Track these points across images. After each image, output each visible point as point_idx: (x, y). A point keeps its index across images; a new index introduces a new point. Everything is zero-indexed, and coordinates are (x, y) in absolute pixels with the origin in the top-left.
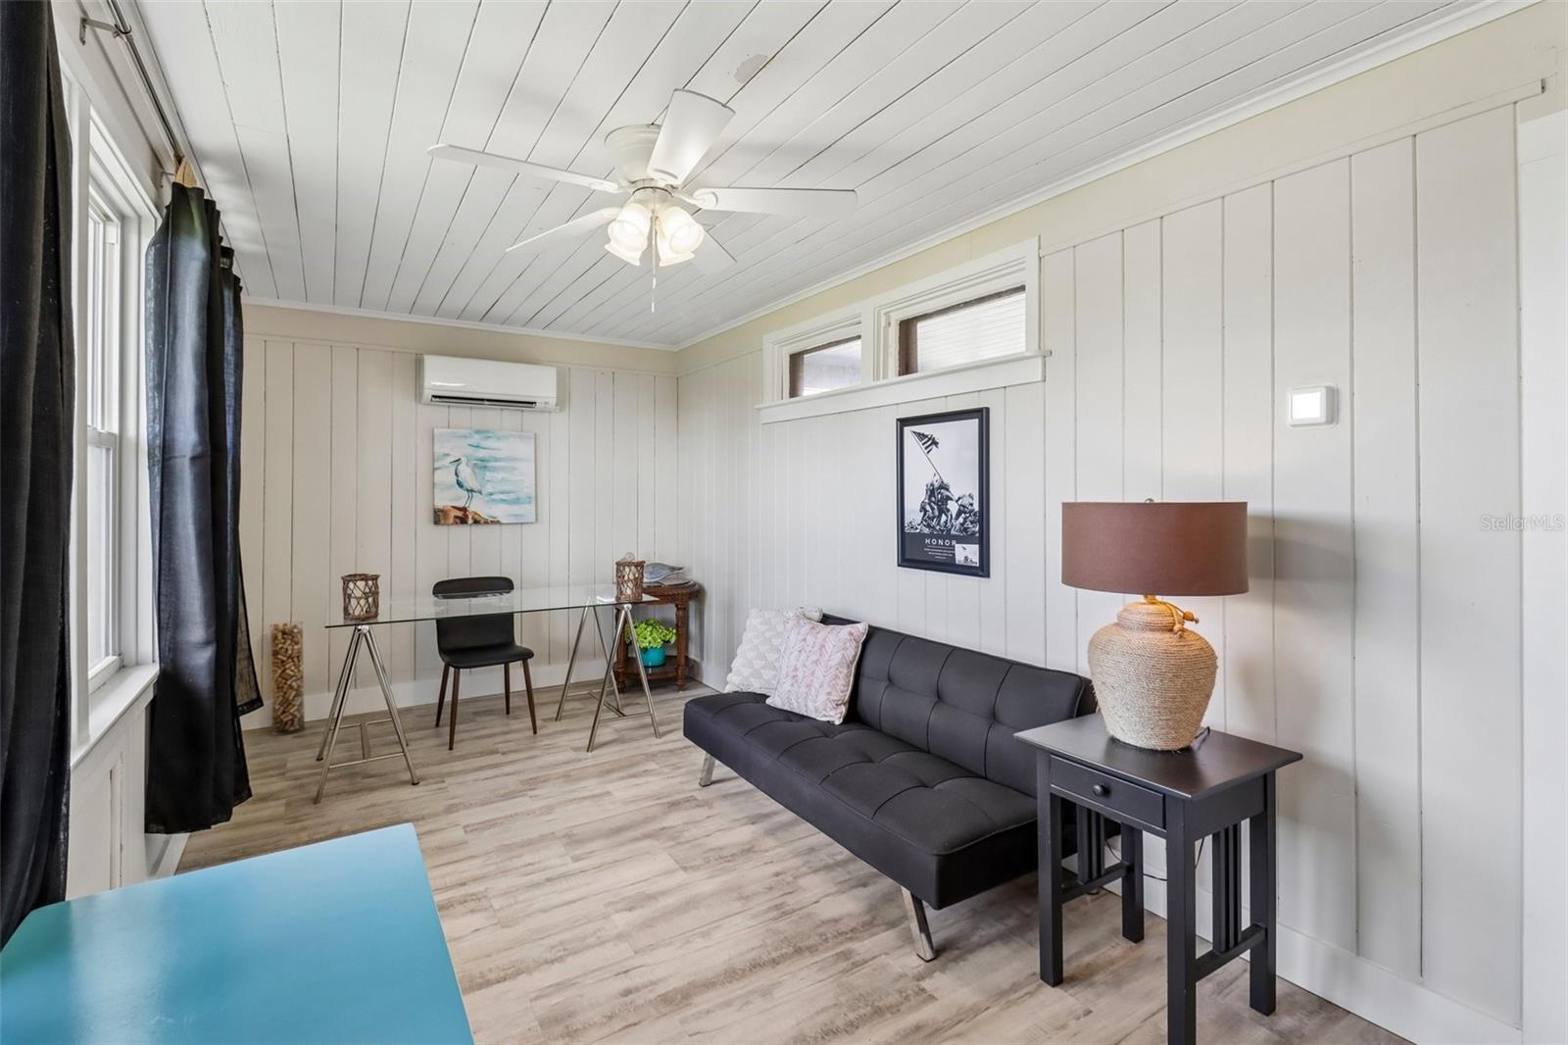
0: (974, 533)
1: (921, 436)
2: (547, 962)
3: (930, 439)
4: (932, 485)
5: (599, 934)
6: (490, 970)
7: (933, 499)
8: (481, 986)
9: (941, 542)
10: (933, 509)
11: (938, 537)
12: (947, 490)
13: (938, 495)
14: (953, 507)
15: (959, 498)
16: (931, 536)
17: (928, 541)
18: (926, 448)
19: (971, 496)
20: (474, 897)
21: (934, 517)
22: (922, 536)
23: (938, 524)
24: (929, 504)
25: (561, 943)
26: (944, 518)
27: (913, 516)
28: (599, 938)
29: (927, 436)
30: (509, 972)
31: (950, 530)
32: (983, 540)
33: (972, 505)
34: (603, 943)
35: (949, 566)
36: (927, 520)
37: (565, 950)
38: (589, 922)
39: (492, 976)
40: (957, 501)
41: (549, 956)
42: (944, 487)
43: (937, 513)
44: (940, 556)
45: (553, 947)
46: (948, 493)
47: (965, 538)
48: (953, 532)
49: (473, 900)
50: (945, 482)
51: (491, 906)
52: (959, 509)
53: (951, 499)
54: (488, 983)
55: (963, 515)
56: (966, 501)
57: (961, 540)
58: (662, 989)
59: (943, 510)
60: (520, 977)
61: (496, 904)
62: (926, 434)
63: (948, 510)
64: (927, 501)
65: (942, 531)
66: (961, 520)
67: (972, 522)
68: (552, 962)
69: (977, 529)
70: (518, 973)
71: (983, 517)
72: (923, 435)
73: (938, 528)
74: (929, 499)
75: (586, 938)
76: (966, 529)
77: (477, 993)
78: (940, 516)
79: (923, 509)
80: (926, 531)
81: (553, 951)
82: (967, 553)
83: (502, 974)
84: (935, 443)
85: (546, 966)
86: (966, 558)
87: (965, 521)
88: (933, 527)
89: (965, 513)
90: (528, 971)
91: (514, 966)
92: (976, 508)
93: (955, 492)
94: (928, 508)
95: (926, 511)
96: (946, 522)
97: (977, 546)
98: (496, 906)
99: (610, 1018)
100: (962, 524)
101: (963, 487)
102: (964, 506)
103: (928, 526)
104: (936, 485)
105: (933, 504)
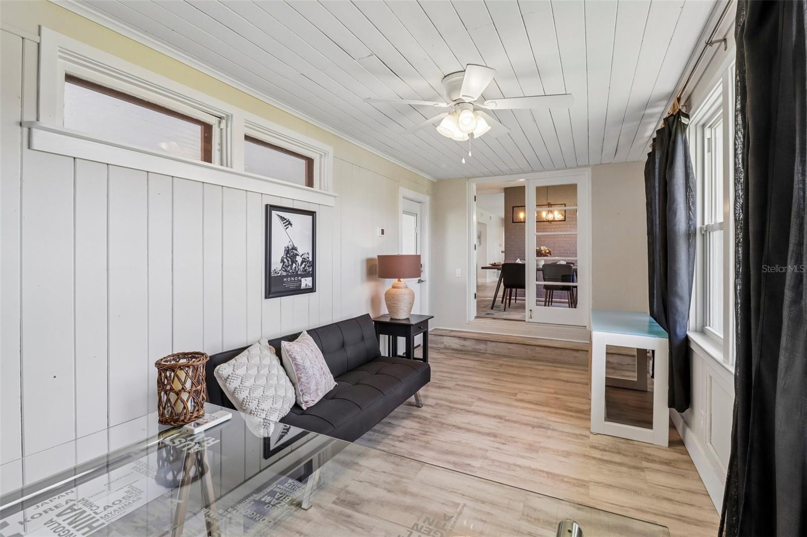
0: (309, 272)
1: (282, 218)
2: (520, 467)
3: (287, 221)
4: (288, 247)
5: (491, 464)
6: (544, 477)
7: (288, 255)
8: (551, 474)
9: (293, 279)
10: (288, 261)
11: (291, 276)
12: (296, 250)
13: (291, 253)
14: (299, 259)
15: (302, 255)
16: (287, 276)
17: (285, 280)
18: (285, 226)
19: (308, 254)
20: (529, 519)
21: (289, 265)
22: (282, 277)
23: (291, 269)
24: (286, 258)
25: (509, 470)
26: (294, 265)
27: (276, 265)
28: (493, 463)
29: (286, 219)
30: (537, 472)
31: (298, 271)
32: (313, 275)
33: (308, 258)
34: (494, 460)
35: (298, 291)
36: (284, 267)
37: (510, 467)
38: (489, 470)
39: (544, 474)
40: (301, 256)
41: (518, 468)
42: (294, 248)
43: (290, 263)
44: (292, 286)
45: (513, 470)
46: (296, 252)
47: (306, 274)
48: (299, 273)
49: (531, 518)
50: (295, 246)
51: (524, 506)
52: (302, 261)
53: (298, 255)
54: (547, 473)
55: (304, 263)
56: (305, 256)
57: (303, 276)
58: (493, 439)
59: (294, 261)
60: (533, 468)
61: (521, 506)
62: (285, 217)
63: (297, 261)
64: (285, 256)
65: (294, 273)
66: (303, 266)
67: (308, 267)
68: (518, 466)
69: (311, 270)
70: (533, 470)
71: (313, 264)
72: (284, 218)
73: (291, 271)
74: (286, 256)
75: (499, 466)
76: (305, 270)
77: (554, 472)
78: (292, 264)
79: (282, 261)
80: (284, 274)
81: (514, 469)
82: (306, 282)
83: (540, 473)
84: (290, 224)
85: (522, 465)
86: (306, 285)
87: (305, 266)
88: (289, 271)
89: (305, 262)
90: (529, 468)
91: (534, 473)
92: (311, 259)
93: (300, 252)
94: (285, 260)
95: (284, 262)
96: (295, 268)
97: (311, 278)
98: (521, 505)
99: (516, 442)
100: (304, 268)
101: (304, 249)
102: (305, 259)
103: (286, 271)
104: (290, 247)
105: (288, 258)
